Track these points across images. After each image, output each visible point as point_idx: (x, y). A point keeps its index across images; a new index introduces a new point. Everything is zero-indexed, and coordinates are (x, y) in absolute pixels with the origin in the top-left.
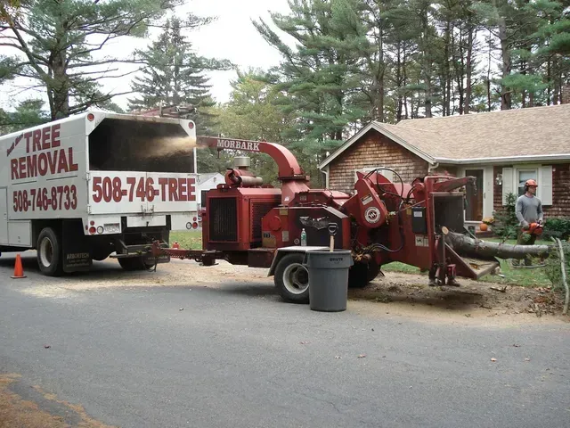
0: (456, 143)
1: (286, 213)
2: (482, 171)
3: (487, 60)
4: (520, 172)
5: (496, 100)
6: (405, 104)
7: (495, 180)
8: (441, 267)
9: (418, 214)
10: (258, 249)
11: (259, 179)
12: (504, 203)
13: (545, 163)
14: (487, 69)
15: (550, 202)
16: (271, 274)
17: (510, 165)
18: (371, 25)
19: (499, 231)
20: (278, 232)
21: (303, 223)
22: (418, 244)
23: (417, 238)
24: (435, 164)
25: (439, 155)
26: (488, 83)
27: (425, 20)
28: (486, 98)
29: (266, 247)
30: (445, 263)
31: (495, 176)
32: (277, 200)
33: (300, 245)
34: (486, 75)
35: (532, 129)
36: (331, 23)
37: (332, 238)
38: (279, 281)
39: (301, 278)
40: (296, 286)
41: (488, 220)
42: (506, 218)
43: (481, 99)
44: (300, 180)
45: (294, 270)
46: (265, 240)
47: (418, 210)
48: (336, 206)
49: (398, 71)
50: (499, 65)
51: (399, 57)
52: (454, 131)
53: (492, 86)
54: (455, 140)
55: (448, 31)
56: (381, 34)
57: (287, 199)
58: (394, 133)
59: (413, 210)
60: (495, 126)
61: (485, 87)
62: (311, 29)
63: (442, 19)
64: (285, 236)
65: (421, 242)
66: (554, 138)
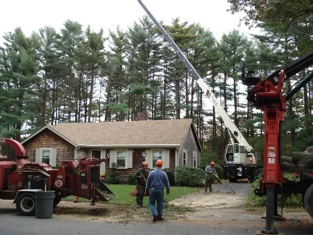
0: (87, 137)
1: (21, 174)
2: (100, 151)
3: (99, 92)
4: (118, 152)
5: (103, 112)
6: (56, 111)
7: (106, 156)
8: (93, 197)
9: (83, 175)
10: (6, 191)
11: (6, 157)
12: (111, 167)
13: (129, 149)
14: (99, 96)
15: (131, 167)
16: (14, 202)
17: (113, 149)
18: (41, 68)
19: (108, 180)
20: (16, 182)
21: (29, 178)
22: (82, 187)
23: (82, 185)
24: (78, 147)
25: (80, 143)
26: (99, 103)
27: (70, 70)
28: (98, 111)
29: (10, 190)
30: (95, 195)
31: (106, 154)
32: (14, 167)
33: (27, 189)
34: (98, 99)
35: (123, 132)
36: (20, 66)
37: (46, 185)
38: (18, 206)
39: (29, 204)
40: (26, 208)
41: (103, 175)
42: (111, 174)
43: (95, 111)
44: (26, 158)
45: (26, 200)
46: (9, 186)
47: (83, 173)
48: (45, 171)
49: (54, 94)
50: (105, 95)
51: (54, 86)
52: (87, 130)
53: (101, 105)
54: (87, 135)
55: (81, 75)
56: (46, 74)
57: (20, 167)
58: (58, 131)
59: (81, 173)
60: (106, 130)
61: (98, 105)
62: (6, 67)
63: (78, 69)
64: (20, 184)
65: (84, 187)
66: (134, 137)
